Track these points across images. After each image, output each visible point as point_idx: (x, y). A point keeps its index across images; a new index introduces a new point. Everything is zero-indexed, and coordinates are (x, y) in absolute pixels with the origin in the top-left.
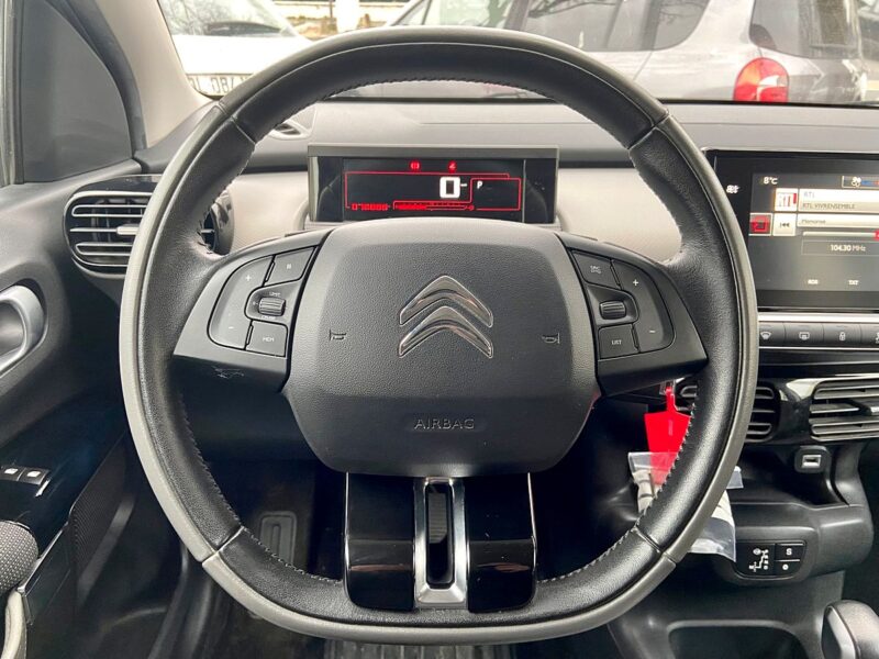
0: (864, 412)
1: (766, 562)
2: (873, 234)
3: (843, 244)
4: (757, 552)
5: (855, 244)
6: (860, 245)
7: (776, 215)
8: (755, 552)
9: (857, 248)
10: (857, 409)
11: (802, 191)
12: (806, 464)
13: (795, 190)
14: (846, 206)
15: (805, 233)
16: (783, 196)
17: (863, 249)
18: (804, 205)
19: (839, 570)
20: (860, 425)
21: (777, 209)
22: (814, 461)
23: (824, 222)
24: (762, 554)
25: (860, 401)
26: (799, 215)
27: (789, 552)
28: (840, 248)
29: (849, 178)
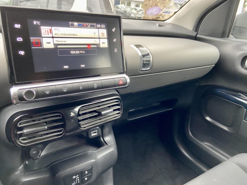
0: (100, 114)
1: (78, 180)
2: (87, 46)
3: (75, 50)
4: (74, 177)
5: (81, 50)
6: (82, 50)
7: (43, 39)
8: (73, 178)
9: (82, 52)
10: (97, 114)
11: (53, 28)
12: (93, 135)
13: (50, 28)
14: (74, 35)
15: (59, 46)
16: (45, 30)
17: (84, 52)
18: (55, 34)
19: (111, 167)
20: (100, 119)
21: (43, 36)
22: (95, 133)
23: (66, 41)
24: (76, 177)
25: (98, 111)
26: (54, 39)
27: (86, 172)
28: (74, 52)
29: (72, 23)
